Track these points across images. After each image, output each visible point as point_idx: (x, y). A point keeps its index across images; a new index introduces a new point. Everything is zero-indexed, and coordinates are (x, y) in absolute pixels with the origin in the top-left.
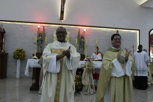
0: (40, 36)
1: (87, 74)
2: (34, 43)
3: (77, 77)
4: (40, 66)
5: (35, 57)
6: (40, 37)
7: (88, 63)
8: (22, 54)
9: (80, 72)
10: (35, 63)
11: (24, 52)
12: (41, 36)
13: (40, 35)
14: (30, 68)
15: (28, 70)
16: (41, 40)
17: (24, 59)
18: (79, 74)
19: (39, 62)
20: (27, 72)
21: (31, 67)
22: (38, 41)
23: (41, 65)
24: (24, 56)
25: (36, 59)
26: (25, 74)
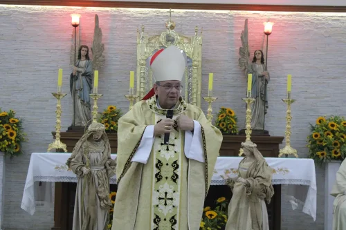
0: (83, 58)
1: (243, 206)
2: (55, 95)
3: (211, 215)
4: (75, 176)
5: (58, 144)
6: (83, 62)
7: (248, 164)
8: (12, 134)
9: (223, 199)
10: (57, 168)
11: (18, 124)
12: (87, 57)
13: (83, 53)
14: (41, 183)
15: (32, 192)
16: (85, 75)
17: (19, 153)
18: (220, 204)
19: (69, 163)
20: (30, 201)
21: (43, 180)
22: (74, 78)
23: (76, 172)
24: (19, 140)
25: (61, 151)
26: (23, 207)
